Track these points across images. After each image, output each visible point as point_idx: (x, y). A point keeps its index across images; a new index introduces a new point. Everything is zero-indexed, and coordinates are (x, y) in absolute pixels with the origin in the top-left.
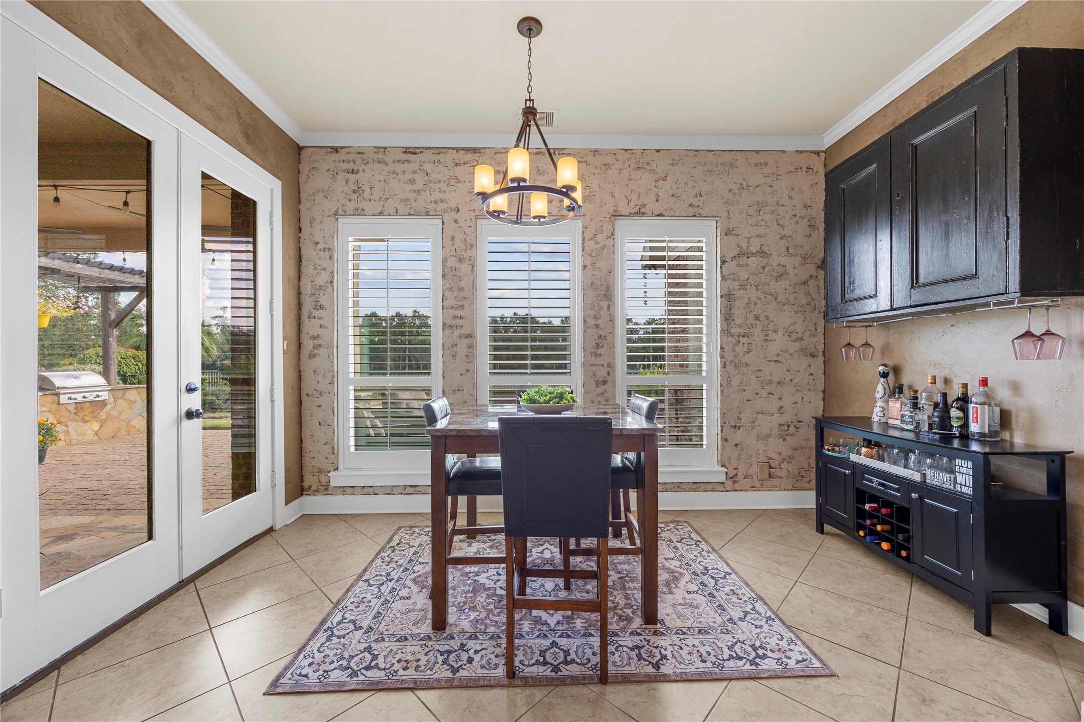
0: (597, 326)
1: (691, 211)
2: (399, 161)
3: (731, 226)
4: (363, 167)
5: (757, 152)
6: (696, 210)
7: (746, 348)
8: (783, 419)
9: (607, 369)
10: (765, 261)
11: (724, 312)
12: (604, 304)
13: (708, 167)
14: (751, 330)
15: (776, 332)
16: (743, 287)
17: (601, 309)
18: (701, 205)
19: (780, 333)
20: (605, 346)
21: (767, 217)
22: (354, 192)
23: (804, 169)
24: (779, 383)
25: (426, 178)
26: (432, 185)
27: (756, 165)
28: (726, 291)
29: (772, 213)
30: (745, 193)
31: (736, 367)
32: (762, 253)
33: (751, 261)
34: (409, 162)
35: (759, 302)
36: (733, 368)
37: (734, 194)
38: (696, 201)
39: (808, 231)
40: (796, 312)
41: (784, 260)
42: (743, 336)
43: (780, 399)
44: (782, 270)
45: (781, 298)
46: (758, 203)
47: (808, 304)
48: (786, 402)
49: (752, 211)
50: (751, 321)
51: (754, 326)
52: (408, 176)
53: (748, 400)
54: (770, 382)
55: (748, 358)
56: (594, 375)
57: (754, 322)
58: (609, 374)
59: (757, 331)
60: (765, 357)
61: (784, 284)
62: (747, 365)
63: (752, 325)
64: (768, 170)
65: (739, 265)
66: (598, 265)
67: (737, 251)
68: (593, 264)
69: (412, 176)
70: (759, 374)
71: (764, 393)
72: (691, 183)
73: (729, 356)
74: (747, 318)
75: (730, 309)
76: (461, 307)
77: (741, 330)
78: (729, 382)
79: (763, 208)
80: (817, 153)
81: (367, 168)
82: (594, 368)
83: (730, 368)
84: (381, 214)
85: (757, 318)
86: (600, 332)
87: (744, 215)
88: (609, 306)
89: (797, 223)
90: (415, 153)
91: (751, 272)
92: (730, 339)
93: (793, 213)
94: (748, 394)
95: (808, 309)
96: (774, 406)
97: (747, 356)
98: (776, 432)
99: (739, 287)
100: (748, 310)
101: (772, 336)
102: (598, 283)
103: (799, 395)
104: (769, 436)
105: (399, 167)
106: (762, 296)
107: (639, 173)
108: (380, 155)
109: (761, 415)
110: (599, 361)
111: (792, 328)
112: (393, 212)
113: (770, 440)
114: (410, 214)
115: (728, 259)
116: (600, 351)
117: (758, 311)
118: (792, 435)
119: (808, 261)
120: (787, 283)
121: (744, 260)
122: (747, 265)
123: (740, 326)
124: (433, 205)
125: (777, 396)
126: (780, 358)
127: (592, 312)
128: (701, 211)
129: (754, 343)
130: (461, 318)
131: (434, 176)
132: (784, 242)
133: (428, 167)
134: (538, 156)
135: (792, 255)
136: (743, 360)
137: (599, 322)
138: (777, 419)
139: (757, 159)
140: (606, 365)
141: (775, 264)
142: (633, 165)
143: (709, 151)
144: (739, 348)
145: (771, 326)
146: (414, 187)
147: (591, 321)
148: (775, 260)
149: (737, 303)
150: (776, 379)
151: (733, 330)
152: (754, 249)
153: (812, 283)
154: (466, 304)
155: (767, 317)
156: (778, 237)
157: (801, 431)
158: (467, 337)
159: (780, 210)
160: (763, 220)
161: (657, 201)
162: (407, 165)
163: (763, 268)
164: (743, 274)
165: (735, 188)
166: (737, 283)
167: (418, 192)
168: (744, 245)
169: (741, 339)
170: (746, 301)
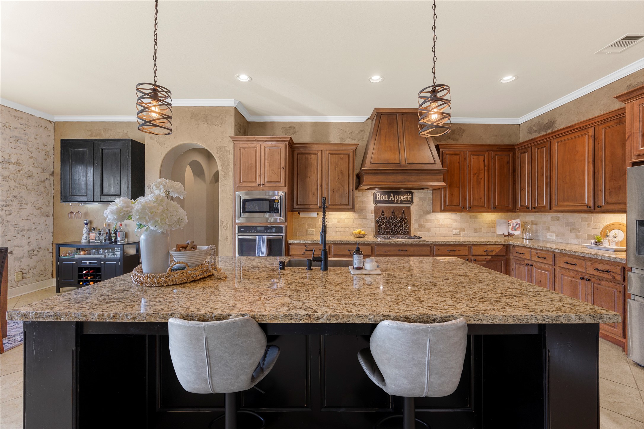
5: (16, 110)
7: (7, 213)
8: (31, 248)
10: (20, 168)
14: (11, 203)
15: (27, 204)
16: (5, 180)
19: (29, 205)
21: (22, 146)
23: (44, 127)
24: (28, 230)
27: (15, 117)
29: (25, 144)
30: (7, 129)
32: (18, 163)
33: (11, 166)
35: (16, 189)
39: (46, 157)
40: (38, 195)
41: (31, 169)
42: (6, 206)
43: (29, 238)
44: (30, 174)
45: (30, 187)
46: (16, 137)
47: (45, 192)
48: (31, 239)
49: (12, 140)
50: (11, 198)
51: (13, 201)
53: (8, 241)
54: (23, 230)
55: (9, 218)
57: (13, 199)
59: (15, 203)
60: (20, 217)
61: (30, 181)
62: (8, 221)
63: (11, 201)
64: (23, 122)
65: (3, 168)
67: (2, 160)
70: (16, 226)
71: (19, 236)
74: (8, 197)
77: (4, 203)
79: (19, 141)
80: (51, 122)
85: (15, 197)
87: (7, 141)
89: (39, 152)
91: (11, 172)
93: (37, 147)
94: (8, 237)
95: (45, 194)
96: (25, 241)
97: (8, 217)
98: (26, 255)
99: (3, 179)
100: (9, 192)
101: (24, 206)
103: (39, 236)
104: (22, 258)
106: (18, 186)
109: (17, 248)
111: (36, 203)
113: (23, 260)
117: (15, 193)
118: (36, 255)
119: (45, 171)
120: (34, 180)
121: (6, 165)
122: (9, 168)
123: (3, 201)
125: (27, 236)
126: (29, 218)
129: (13, 210)
132: (32, 160)
135: (36, 167)
136: (5, 219)
138: (27, 248)
139: (16, 114)
141: (26, 170)
144: (2, 213)
145: (24, 201)
148: (26, 168)
149: (2, 188)
150: (26, 228)
152: (13, 160)
153: (47, 182)
155: (21, 197)
156: (28, 157)
157: (41, 253)
159: (30, 144)
160: (19, 146)
163: (19, 171)
164: (6, 173)
166: (1, 177)
168: (7, 158)
169: (4, 208)
170: (7, 187)
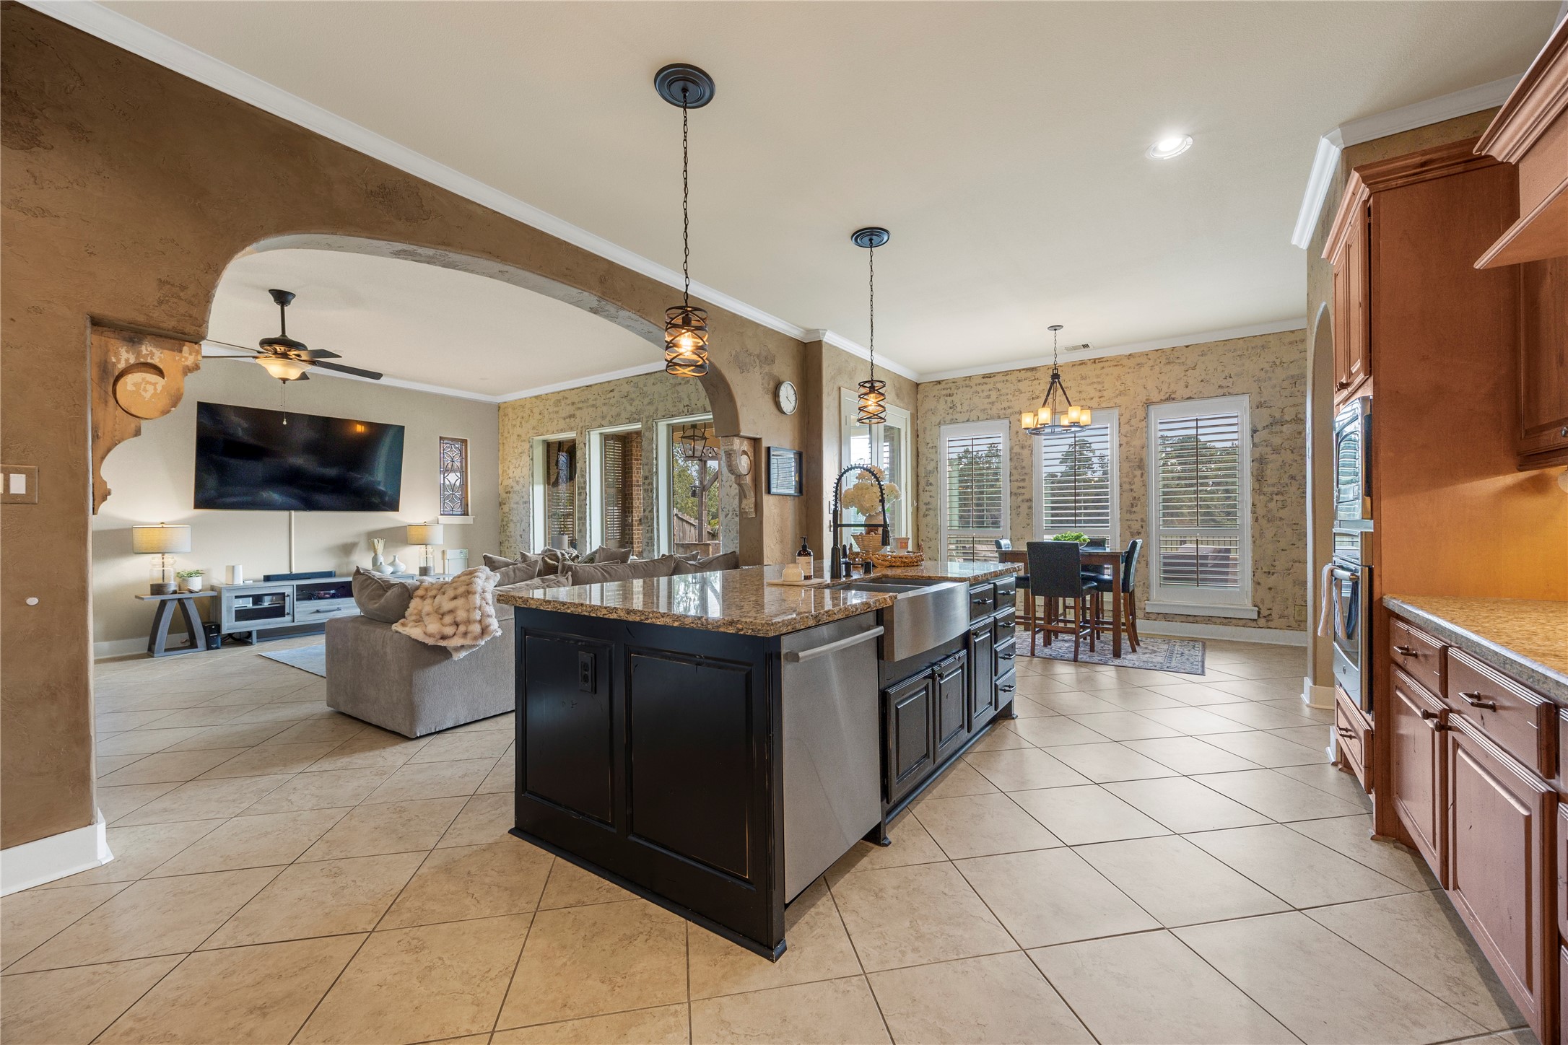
0: (1132, 490)
1: (1221, 391)
2: (979, 384)
3: (1262, 400)
4: (956, 391)
5: (1293, 332)
6: (1225, 390)
7: (1280, 504)
9: (1140, 523)
10: (1301, 427)
11: (1255, 473)
12: (1138, 473)
13: (1239, 353)
14: (1286, 489)
16: (1276, 451)
17: (1135, 476)
18: (1230, 385)
20: (1139, 506)
22: (951, 408)
25: (998, 393)
26: (1002, 397)
27: (1291, 343)
28: (1257, 456)
30: (1278, 370)
31: (1269, 521)
32: (1298, 420)
33: (1284, 428)
34: (986, 384)
35: (1295, 464)
36: (1266, 522)
37: (1267, 372)
38: (1224, 383)
42: (1276, 494)
46: (1292, 377)
49: (1285, 384)
50: (1286, 480)
51: (1289, 485)
52: (986, 394)
53: (1282, 550)
55: (1282, 513)
56: (1129, 527)
57: (1289, 482)
58: (1142, 527)
59: (1292, 489)
60: (1302, 512)
62: (1282, 519)
63: (1287, 484)
65: (1272, 433)
66: (1133, 443)
67: (1270, 420)
68: (1127, 443)
69: (988, 393)
70: (1295, 527)
71: (1301, 544)
72: (1220, 368)
73: (1261, 511)
74: (1280, 478)
75: (1263, 471)
76: (1023, 480)
77: (1275, 489)
78: (1262, 534)
79: (1299, 381)
81: (959, 391)
82: (1129, 523)
83: (1263, 522)
84: (968, 421)
85: (1292, 477)
86: (1134, 495)
87: (1278, 389)
88: (1142, 475)
90: (990, 377)
91: (1286, 437)
92: (1262, 497)
94: (1282, 545)
97: (1281, 511)
99: (1272, 452)
100: (1282, 471)
102: (1133, 457)
105: (979, 388)
106: (1298, 458)
107: (1169, 367)
108: (967, 382)
109: (1297, 564)
110: (1133, 517)
112: (975, 418)
114: (987, 419)
115: (1260, 428)
116: (1134, 509)
117: (1293, 471)
121: (1278, 428)
122: (1281, 432)
123: (1273, 485)
124: (1003, 411)
127: (1127, 480)
128: (1231, 391)
129: (1289, 500)
130: (1023, 488)
131: (1003, 391)
133: (999, 386)
134: (1081, 366)
136: (1276, 515)
137: (1133, 487)
139: (1292, 338)
140: (1139, 520)
142: (1164, 361)
143: (1239, 339)
144: (1272, 505)
146: (990, 400)
147: (1126, 487)
149: (1270, 466)
151: (1265, 490)
152: (1288, 417)
154: (1027, 478)
158: (1027, 501)
160: (1299, 391)
161: (1187, 387)
162: (985, 386)
164: (1277, 441)
165: (1267, 366)
166: (1269, 448)
167: (993, 403)
168: (1278, 415)
169: (1274, 496)
170: (1279, 463)
